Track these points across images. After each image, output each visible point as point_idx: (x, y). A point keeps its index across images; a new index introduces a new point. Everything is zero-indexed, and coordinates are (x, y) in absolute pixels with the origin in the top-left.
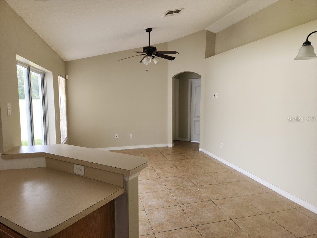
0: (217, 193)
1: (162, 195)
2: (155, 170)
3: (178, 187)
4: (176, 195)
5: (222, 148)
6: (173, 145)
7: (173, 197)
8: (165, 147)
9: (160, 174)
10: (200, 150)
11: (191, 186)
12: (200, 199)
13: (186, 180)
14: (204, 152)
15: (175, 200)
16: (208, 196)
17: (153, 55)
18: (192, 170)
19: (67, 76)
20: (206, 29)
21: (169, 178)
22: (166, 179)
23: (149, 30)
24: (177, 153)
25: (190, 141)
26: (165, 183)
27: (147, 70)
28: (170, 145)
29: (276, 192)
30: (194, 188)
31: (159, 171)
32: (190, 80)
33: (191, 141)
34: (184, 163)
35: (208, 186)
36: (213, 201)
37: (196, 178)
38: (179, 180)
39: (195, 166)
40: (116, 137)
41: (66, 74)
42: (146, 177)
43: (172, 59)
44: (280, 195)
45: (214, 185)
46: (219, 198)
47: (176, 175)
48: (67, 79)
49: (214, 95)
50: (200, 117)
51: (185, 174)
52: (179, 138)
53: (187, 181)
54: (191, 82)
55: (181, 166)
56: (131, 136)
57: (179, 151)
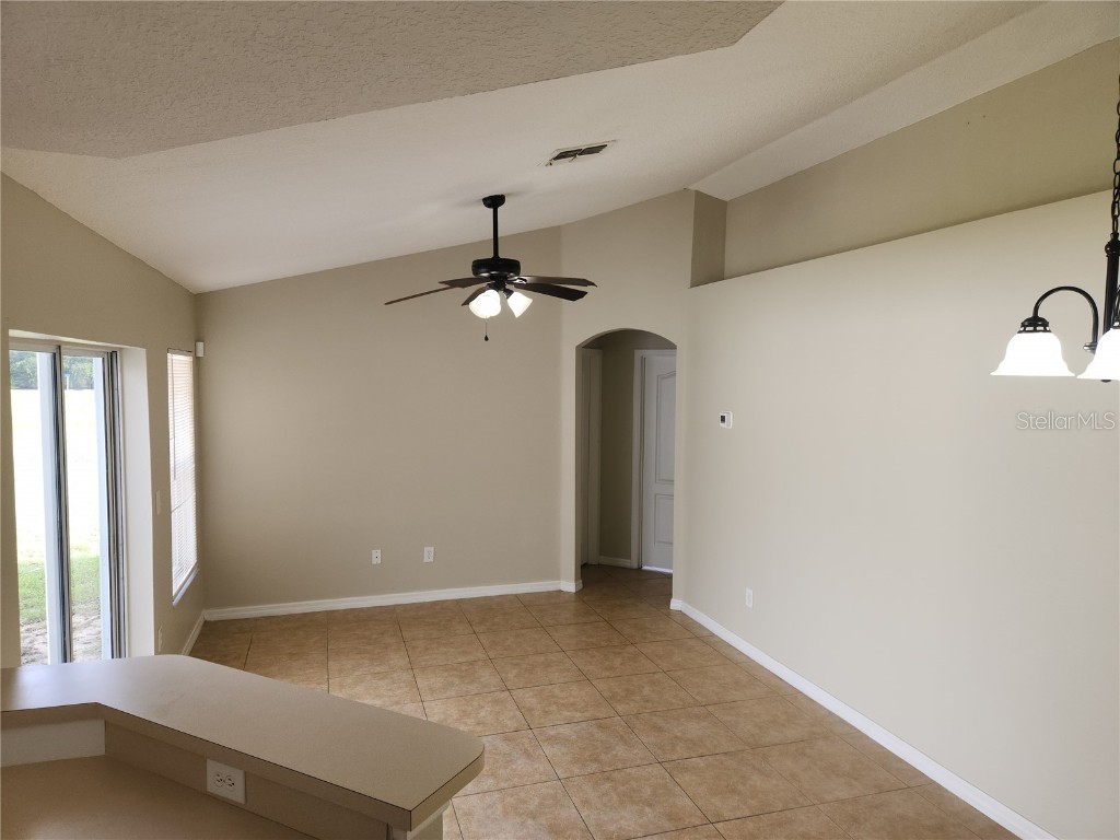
0: (733, 791)
1: (537, 801)
2: (514, 693)
3: (594, 767)
4: (586, 802)
5: (751, 606)
6: (581, 586)
7: (575, 810)
8: (549, 595)
9: (530, 710)
10: (676, 604)
11: (639, 762)
12: (670, 820)
13: (622, 737)
14: (691, 616)
15: (583, 826)
16: (699, 805)
17: (508, 287)
18: (647, 691)
19: (200, 345)
20: (693, 187)
21: (565, 730)
22: (552, 732)
23: (494, 202)
24: (592, 618)
25: (640, 568)
26: (548, 750)
27: (486, 339)
28: (569, 585)
29: (939, 786)
30: (649, 769)
31: (529, 698)
32: (638, 354)
33: (645, 568)
34: (617, 661)
35: (701, 762)
36: (719, 826)
37: (660, 729)
38: (599, 734)
39: (656, 676)
40: (375, 561)
41: (199, 339)
42: (478, 724)
43: (575, 296)
44: (953, 798)
45: (723, 758)
46: (739, 814)
47: (587, 714)
48: (200, 354)
49: (723, 419)
50: (675, 482)
51: (620, 708)
52: (601, 555)
53: (625, 741)
54: (643, 360)
55: (608, 674)
56: (429, 554)
57: (598, 611)
